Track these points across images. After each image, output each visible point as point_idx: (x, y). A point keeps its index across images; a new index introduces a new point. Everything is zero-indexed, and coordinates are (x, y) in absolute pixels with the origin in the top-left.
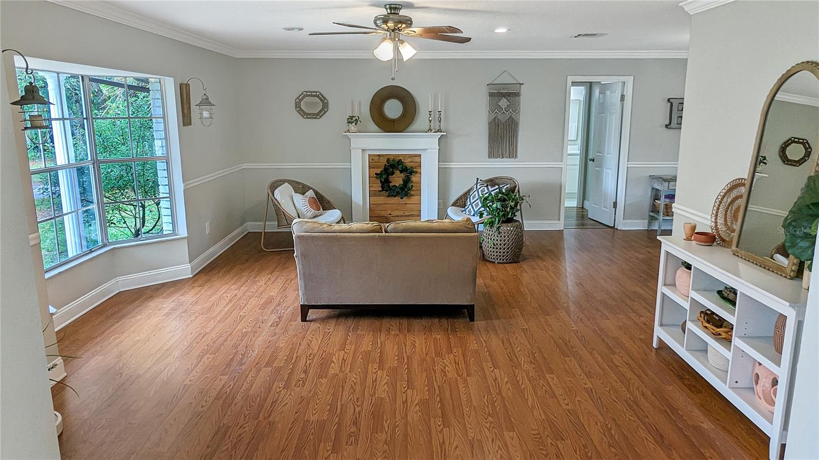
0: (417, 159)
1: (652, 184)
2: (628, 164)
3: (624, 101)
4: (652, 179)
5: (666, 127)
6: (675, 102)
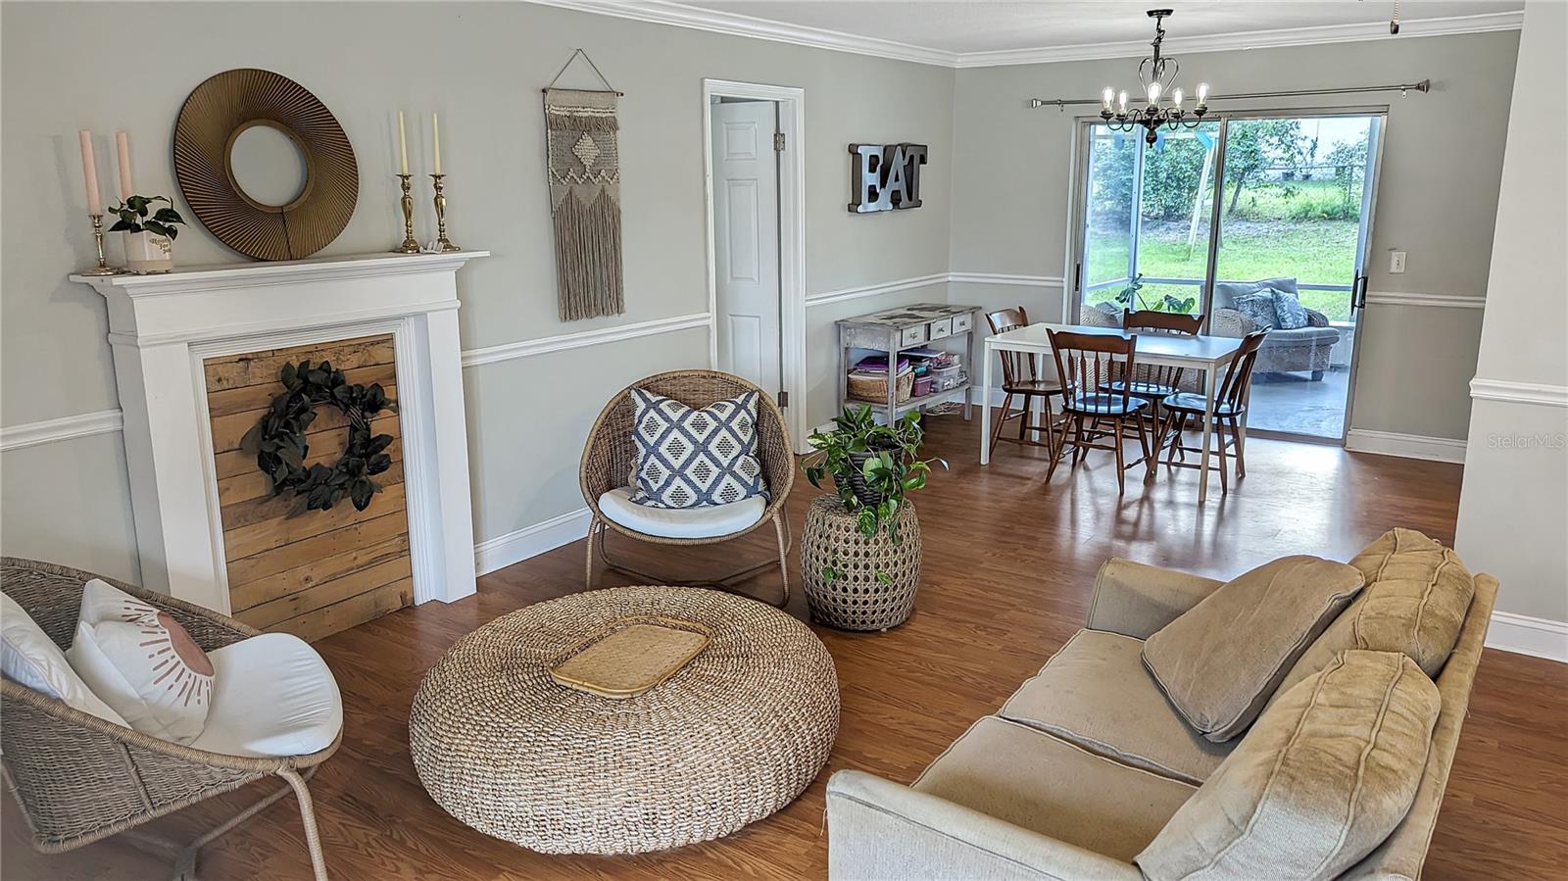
0: (380, 354)
1: (846, 339)
2: (807, 301)
3: (784, 149)
4: (846, 328)
5: (849, 211)
6: (865, 153)
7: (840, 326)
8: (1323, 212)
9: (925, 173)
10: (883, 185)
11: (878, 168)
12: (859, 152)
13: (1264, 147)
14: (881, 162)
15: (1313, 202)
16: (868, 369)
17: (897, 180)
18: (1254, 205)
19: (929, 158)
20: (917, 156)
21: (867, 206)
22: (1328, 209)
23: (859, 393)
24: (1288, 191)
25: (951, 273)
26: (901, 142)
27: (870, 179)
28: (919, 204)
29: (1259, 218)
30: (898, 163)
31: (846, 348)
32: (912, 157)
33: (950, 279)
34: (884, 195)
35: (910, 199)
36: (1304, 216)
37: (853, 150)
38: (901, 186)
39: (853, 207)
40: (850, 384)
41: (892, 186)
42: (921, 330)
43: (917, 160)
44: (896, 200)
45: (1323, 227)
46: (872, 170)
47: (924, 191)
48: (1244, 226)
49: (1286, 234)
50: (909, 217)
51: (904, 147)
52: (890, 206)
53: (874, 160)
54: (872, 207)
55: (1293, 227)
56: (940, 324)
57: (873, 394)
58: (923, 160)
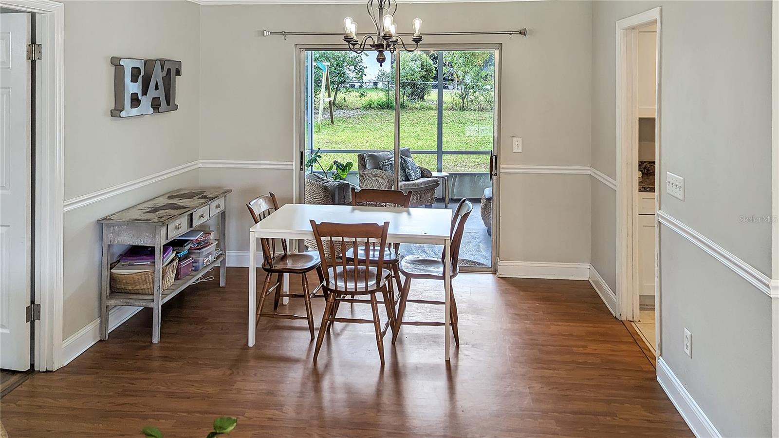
1: (109, 236)
2: (65, 206)
3: (40, 58)
4: (109, 226)
5: (112, 116)
6: (128, 66)
7: (103, 224)
8: (378, 105)
9: (179, 82)
10: (145, 93)
11: (140, 79)
12: (121, 63)
13: (348, 72)
14: (142, 74)
15: (373, 99)
16: (132, 262)
17: (157, 88)
18: (345, 101)
19: (183, 72)
20: (172, 70)
21: (129, 111)
22: (380, 103)
23: (123, 287)
24: (362, 94)
25: (201, 161)
26: (160, 57)
27: (133, 88)
28: (176, 108)
29: (348, 108)
30: (158, 75)
31: (109, 246)
32: (169, 70)
33: (200, 165)
34: (146, 102)
35: (168, 104)
36: (369, 107)
37: (116, 63)
38: (161, 94)
39: (116, 112)
40: (113, 279)
41: (152, 93)
42: (184, 221)
43: (173, 72)
44: (156, 105)
45: (379, 112)
46: (134, 79)
47: (180, 97)
48: (342, 112)
49: (363, 116)
50: (167, 119)
51: (163, 62)
52: (151, 111)
53: (136, 71)
54: (135, 111)
55: (365, 112)
56: (200, 211)
57: (138, 287)
58: (178, 73)
